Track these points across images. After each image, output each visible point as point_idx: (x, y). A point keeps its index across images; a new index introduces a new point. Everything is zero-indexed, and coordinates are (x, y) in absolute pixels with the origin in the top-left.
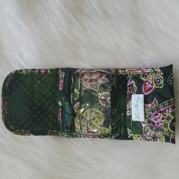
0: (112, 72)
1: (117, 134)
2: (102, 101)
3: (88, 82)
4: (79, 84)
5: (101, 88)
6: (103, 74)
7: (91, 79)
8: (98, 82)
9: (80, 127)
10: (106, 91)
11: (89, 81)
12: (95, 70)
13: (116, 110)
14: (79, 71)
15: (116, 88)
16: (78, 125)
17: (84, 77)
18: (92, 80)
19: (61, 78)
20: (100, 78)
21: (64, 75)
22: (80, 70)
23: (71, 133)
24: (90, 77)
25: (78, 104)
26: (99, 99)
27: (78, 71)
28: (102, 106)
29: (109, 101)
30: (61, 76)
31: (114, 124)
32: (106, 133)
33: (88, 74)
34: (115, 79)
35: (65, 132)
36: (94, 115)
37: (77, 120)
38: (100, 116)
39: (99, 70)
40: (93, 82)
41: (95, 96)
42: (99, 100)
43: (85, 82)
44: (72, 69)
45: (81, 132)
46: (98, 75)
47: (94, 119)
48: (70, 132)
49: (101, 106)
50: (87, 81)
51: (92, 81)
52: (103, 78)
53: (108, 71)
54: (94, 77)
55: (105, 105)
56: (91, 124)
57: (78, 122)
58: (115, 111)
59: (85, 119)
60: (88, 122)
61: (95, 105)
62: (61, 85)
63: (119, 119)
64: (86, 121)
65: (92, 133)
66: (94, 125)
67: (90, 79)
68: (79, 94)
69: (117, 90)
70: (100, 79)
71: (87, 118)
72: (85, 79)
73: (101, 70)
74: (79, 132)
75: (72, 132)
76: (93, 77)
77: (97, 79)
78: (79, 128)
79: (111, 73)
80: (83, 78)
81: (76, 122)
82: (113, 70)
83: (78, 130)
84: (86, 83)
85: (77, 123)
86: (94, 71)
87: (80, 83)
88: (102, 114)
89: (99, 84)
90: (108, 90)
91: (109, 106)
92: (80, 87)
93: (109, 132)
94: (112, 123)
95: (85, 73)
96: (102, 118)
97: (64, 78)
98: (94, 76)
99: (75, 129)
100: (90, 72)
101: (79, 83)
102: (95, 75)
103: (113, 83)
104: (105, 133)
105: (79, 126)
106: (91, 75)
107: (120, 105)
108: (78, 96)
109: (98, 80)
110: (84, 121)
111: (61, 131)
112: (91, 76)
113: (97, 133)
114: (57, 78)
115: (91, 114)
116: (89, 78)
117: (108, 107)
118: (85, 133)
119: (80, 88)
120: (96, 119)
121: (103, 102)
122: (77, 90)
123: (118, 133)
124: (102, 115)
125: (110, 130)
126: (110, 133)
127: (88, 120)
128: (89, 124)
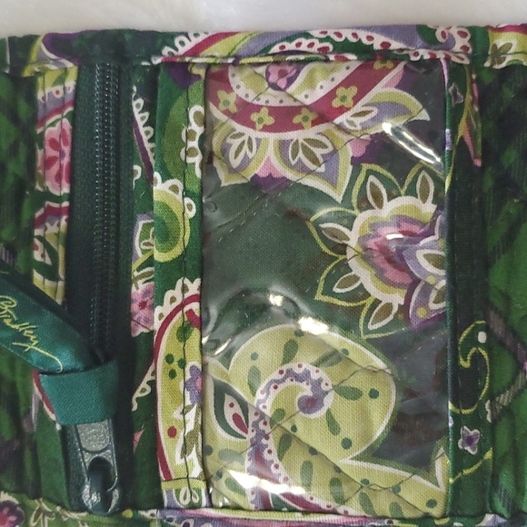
0: (447, 46)
1: (489, 518)
2: (373, 266)
3: (266, 129)
4: (194, 144)
5: (365, 167)
6: (378, 65)
7: (288, 103)
8: (340, 127)
9: (203, 464)
10: (411, 192)
11: (270, 121)
12: (316, 33)
13: (482, 337)
14: (189, 45)
15: (483, 168)
16: (185, 452)
17: (229, 89)
18: (296, 110)
19: (51, 107)
20: (354, 90)
21: (71, 83)
22: (195, 41)
23: (129, 514)
24: (278, 88)
25: (184, 289)
26: (350, 253)
27: (182, 50)
28: (377, 302)
29: (430, 268)
30: (48, 90)
31: (469, 441)
32: (407, 514)
33: (261, 70)
34: (469, 97)
35: (82, 508)
36: (312, 369)
37: (177, 415)
38: (357, 382)
39: (347, 34)
40: (299, 127)
41: (319, 230)
42: (353, 263)
43: (239, 128)
44: (128, 37)
45: (211, 506)
46: (342, 74)
47: (310, 404)
48: (123, 505)
49: (369, 302)
50: (254, 117)
51: (297, 119)
52: (386, 89)
53: (419, 42)
54: (310, 88)
55: (397, 299)
56: (286, 441)
57: (190, 427)
58: (478, 344)
59: (244, 406)
60: (267, 429)
61: (319, 297)
62: (51, 153)
63: (504, 399)
64: (252, 418)
65: (292, 510)
66: (313, 451)
67: (274, 103)
68: (191, 214)
69: (489, 183)
70: (356, 99)
71: (259, 396)
72: (233, 109)
73: (363, 35)
74: (193, 506)
75: (136, 508)
76: (300, 89)
77: (336, 103)
78: (196, 470)
79: (440, 55)
80: (222, 95)
81: (172, 432)
82: (454, 31)
83: (184, 489)
84: (249, 132)
85: (181, 434)
86: (305, 42)
87: (199, 130)
88: (379, 363)
89: (346, 138)
90: (424, 181)
91: (433, 306)
92: (196, 160)
93: (431, 503)
94: (457, 436)
95: (237, 58)
96: (374, 394)
97: (75, 103)
98: (311, 83)
99: (165, 486)
100: (276, 49)
101: (190, 135)
102: (318, 75)
103: (463, 129)
104: (395, 507)
105: (193, 457)
106: (282, 74)
107: (507, 298)
108: (186, 235)
109: (342, 110)
110: (236, 417)
111: (49, 500)
112: (282, 83)
113: (335, 512)
114: (23, 108)
115: (293, 366)
116: (272, 98)
117: (421, 313)
118: (241, 515)
119: (198, 173)
120: (329, 401)
121: (380, 275)
122: (174, 189)
123: (494, 512)
124: (373, 372)
125: (443, 489)
126: (436, 512)
127: (268, 412)
128: (271, 444)
